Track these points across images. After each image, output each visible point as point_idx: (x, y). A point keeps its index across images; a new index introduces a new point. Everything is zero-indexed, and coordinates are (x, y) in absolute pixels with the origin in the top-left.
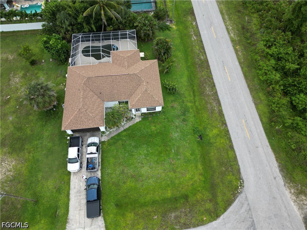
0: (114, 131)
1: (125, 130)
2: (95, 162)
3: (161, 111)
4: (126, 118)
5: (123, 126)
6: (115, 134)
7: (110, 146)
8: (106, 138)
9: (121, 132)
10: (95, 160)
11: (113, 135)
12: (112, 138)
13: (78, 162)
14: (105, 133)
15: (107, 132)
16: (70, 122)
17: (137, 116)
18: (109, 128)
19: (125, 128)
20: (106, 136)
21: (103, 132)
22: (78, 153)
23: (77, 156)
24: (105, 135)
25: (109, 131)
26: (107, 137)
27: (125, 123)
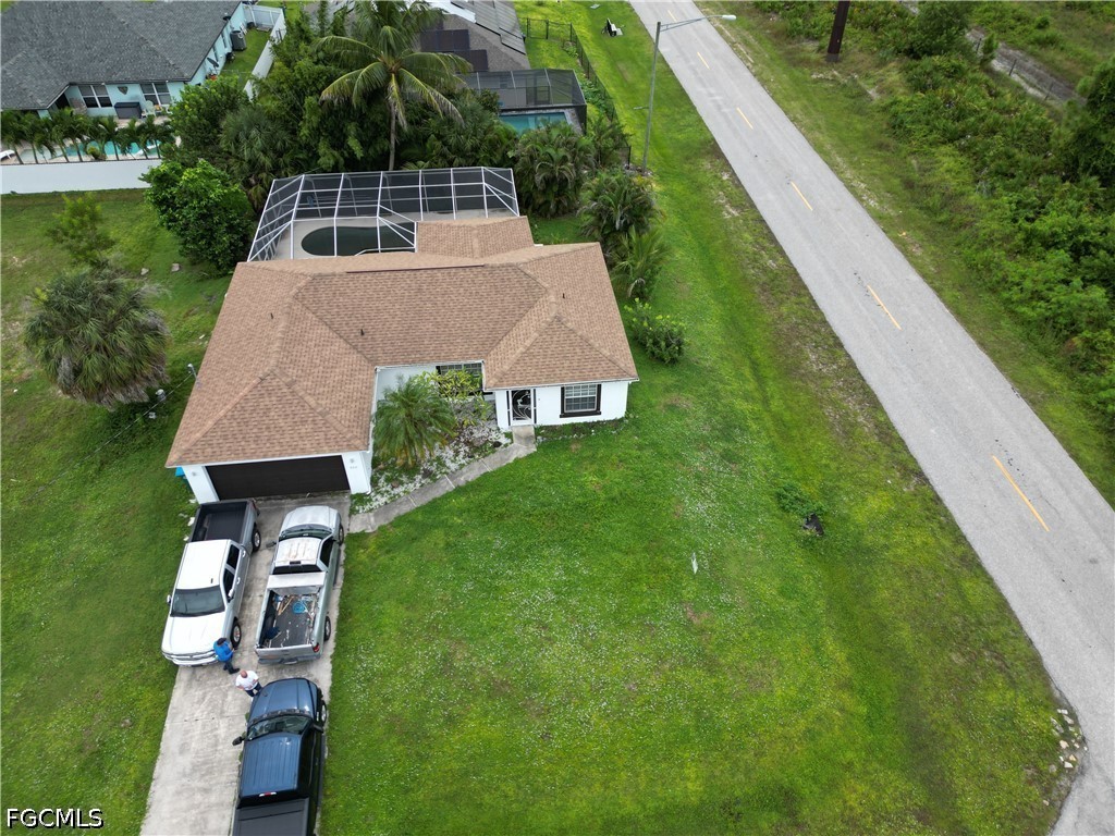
0: (412, 495)
1: (459, 490)
2: (307, 616)
3: (621, 420)
4: (467, 443)
5: (452, 475)
6: (415, 503)
7: (388, 552)
8: (372, 519)
9: (447, 496)
10: (309, 608)
11: (405, 509)
12: (400, 521)
13: (221, 609)
14: (370, 500)
15: (378, 497)
16: (213, 430)
17: (519, 437)
18: (388, 480)
19: (462, 480)
20: (371, 514)
21: (361, 498)
22: (230, 568)
23: (219, 581)
24: (367, 507)
25: (387, 492)
26: (376, 515)
27: (463, 462)
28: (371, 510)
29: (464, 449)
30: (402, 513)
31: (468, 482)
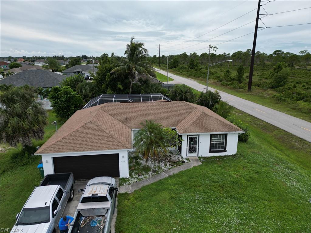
0: (148, 179)
1: (170, 177)
3: (235, 155)
4: (169, 162)
5: (166, 172)
6: (150, 182)
7: (140, 201)
8: (131, 188)
9: (165, 179)
11: (146, 184)
12: (144, 188)
13: (48, 221)
14: (129, 180)
15: (133, 179)
17: (193, 160)
18: (136, 173)
19: (171, 173)
20: (130, 186)
21: (124, 180)
22: (57, 199)
23: (50, 203)
24: (128, 183)
25: (137, 177)
26: (132, 186)
27: (169, 167)
28: (129, 184)
29: (168, 164)
30: (145, 185)
31: (174, 174)
